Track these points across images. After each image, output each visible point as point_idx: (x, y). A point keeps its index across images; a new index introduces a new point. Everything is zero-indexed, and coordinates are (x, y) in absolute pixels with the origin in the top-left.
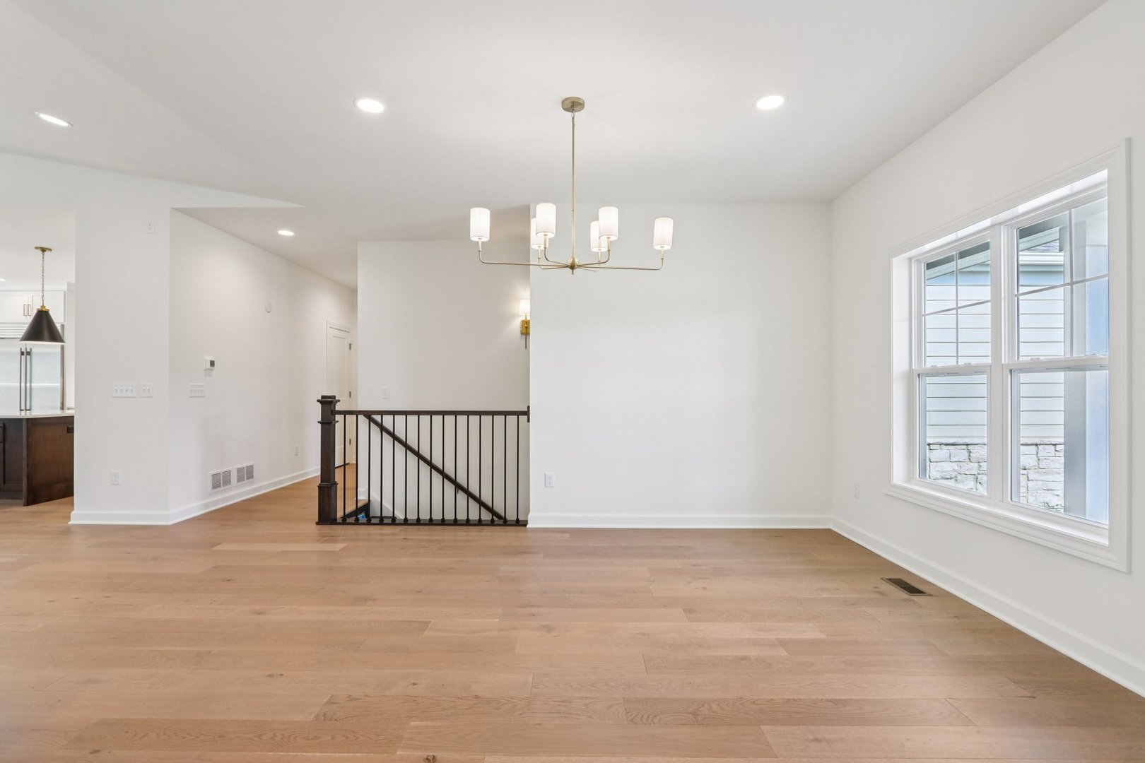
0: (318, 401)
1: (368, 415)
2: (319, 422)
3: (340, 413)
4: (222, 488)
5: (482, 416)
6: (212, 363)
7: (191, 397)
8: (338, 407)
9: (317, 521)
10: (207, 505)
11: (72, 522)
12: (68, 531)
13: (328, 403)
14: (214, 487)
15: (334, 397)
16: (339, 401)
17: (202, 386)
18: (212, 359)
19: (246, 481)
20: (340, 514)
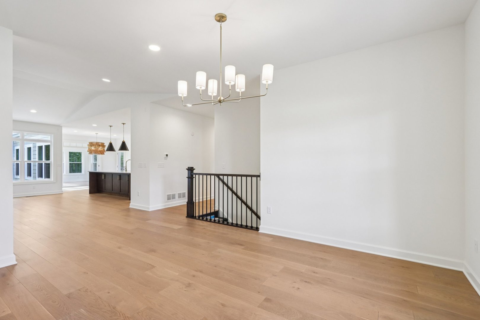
0: (187, 169)
1: (218, 176)
2: (187, 177)
3: (196, 174)
4: (171, 200)
5: (242, 177)
6: (167, 155)
7: (158, 167)
8: (195, 172)
9: (186, 216)
10: (165, 205)
11: (130, 207)
12: (129, 210)
13: (191, 170)
14: (168, 200)
15: (193, 168)
16: (195, 169)
17: (163, 163)
18: (167, 154)
19: (182, 198)
20: (197, 215)
